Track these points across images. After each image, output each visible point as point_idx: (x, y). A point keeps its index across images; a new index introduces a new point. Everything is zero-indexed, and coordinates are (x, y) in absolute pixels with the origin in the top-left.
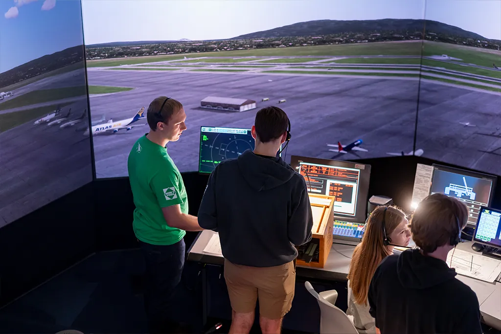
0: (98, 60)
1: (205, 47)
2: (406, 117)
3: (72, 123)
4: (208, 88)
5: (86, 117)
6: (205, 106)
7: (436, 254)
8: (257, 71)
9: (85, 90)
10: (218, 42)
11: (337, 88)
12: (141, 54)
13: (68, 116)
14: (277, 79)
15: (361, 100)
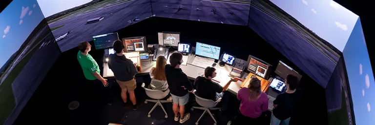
0: (51, 21)
1: (83, 7)
2: (148, 7)
3: (49, 42)
4: (88, 17)
5: (53, 38)
6: (88, 23)
7: (176, 67)
8: (101, 8)
9: (50, 30)
10: (86, 4)
11: (126, 6)
12: (64, 15)
13: (48, 41)
14: (108, 9)
15: (134, 7)
